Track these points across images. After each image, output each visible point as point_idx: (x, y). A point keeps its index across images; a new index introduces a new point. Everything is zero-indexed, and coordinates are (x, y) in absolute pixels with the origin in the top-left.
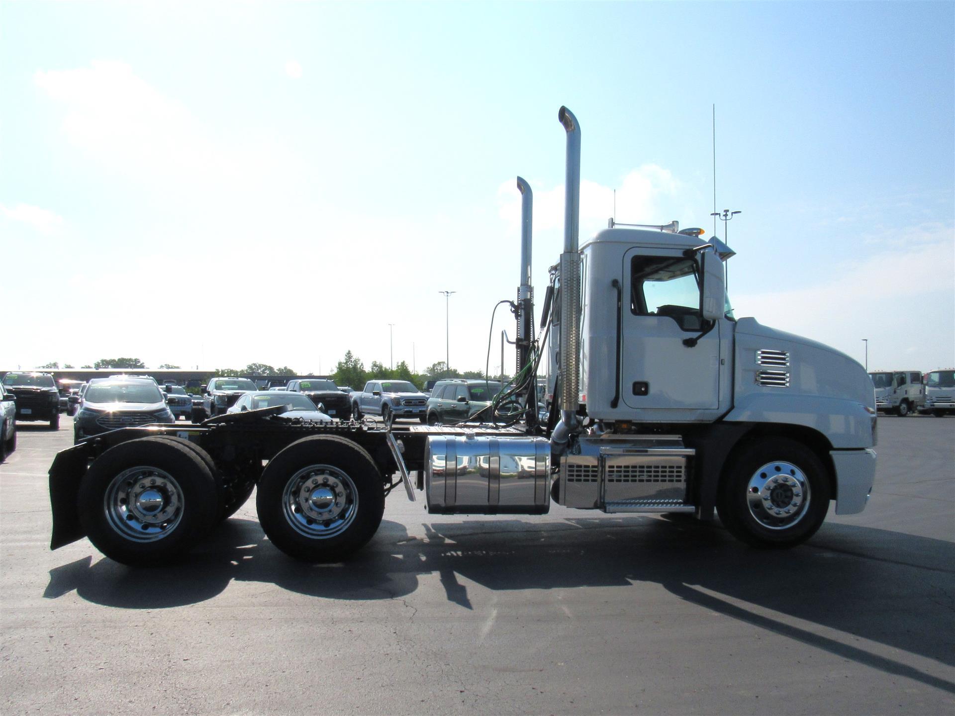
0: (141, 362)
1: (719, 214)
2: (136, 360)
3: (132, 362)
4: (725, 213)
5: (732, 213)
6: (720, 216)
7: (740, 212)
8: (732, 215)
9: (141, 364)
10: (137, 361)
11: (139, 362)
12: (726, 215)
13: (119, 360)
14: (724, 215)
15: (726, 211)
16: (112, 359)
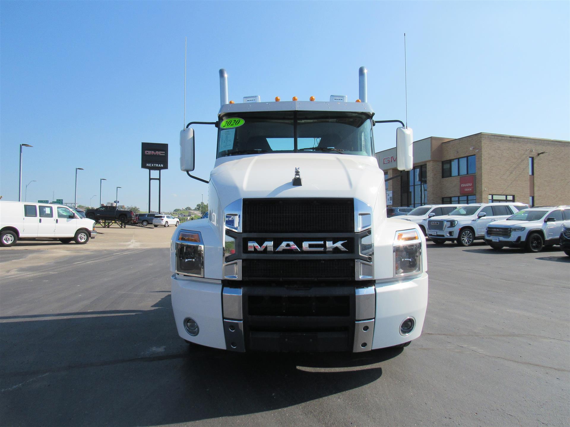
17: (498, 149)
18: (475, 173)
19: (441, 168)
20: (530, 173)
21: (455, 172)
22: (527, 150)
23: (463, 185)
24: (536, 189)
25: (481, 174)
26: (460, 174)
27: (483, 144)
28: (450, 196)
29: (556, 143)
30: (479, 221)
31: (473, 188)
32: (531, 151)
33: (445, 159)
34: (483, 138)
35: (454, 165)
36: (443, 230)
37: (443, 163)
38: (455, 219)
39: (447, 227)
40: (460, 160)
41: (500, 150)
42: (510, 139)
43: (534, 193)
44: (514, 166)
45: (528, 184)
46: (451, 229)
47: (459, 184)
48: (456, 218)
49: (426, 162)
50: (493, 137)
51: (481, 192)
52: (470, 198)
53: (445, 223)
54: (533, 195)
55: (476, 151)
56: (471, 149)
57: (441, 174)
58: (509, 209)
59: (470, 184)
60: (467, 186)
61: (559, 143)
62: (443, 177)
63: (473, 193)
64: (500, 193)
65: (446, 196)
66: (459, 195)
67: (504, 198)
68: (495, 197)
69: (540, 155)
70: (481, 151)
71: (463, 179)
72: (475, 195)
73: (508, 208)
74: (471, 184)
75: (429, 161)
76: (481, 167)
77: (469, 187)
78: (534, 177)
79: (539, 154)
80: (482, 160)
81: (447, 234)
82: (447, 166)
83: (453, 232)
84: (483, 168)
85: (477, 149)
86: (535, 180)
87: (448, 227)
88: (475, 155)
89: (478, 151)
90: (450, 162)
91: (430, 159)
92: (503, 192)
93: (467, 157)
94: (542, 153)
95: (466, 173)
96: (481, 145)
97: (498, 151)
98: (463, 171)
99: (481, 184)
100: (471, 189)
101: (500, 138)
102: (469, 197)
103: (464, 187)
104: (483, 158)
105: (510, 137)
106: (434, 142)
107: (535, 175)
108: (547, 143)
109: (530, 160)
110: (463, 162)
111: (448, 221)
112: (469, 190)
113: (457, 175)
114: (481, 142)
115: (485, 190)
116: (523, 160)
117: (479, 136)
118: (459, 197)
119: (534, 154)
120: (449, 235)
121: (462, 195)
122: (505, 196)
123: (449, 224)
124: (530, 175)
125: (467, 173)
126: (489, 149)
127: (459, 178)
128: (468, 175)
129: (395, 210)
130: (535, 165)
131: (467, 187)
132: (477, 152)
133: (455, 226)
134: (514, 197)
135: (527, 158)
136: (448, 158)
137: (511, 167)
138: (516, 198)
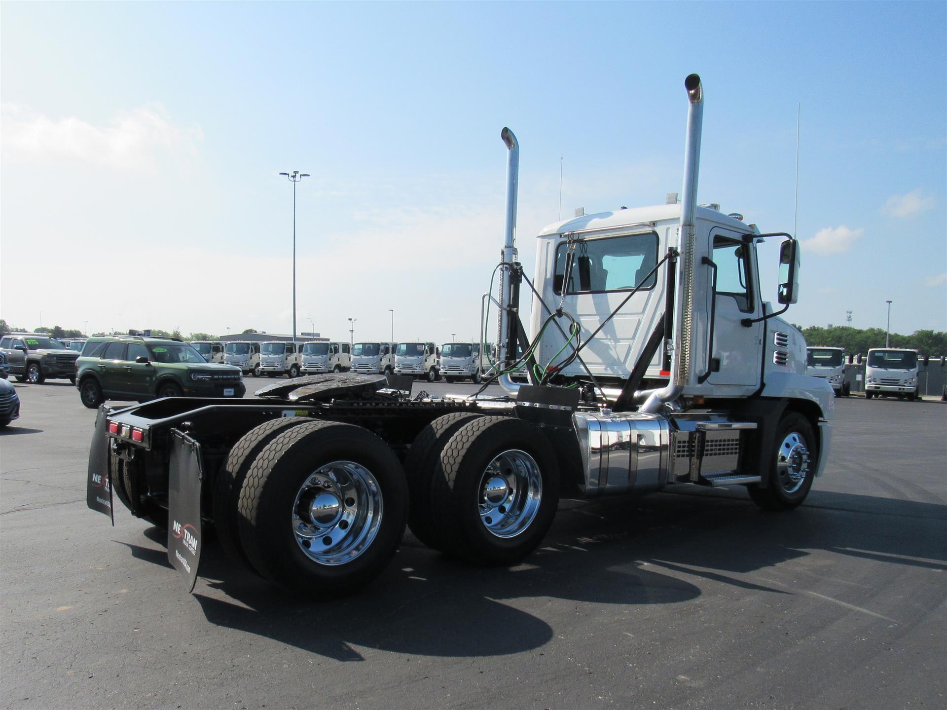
1: (288, 174)
4: (294, 174)
5: (301, 175)
6: (288, 176)
7: (308, 175)
8: (301, 177)
12: (294, 177)
14: (292, 176)
15: (296, 172)
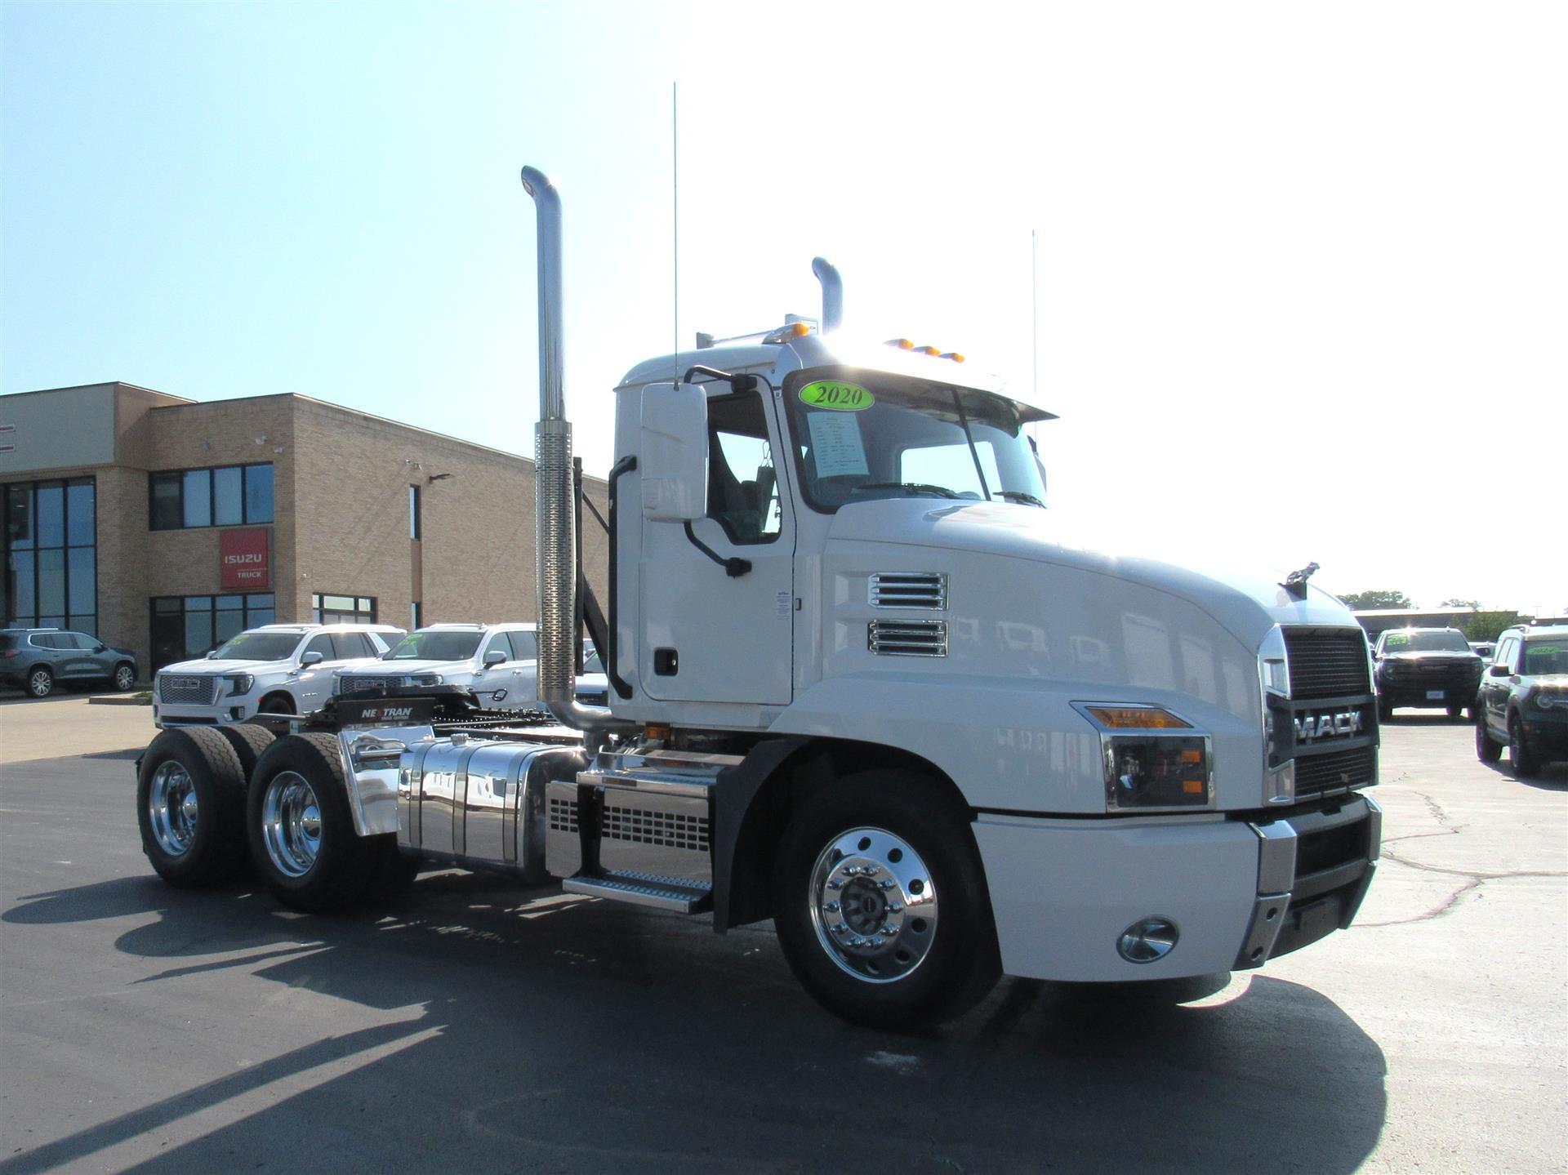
0: (1404, 598)
2: (1393, 594)
3: (1389, 597)
9: (1404, 602)
10: (1396, 596)
11: (1400, 597)
13: (1364, 594)
16: (1352, 594)
17: (336, 453)
18: (272, 522)
19: (147, 494)
20: (412, 535)
21: (196, 510)
22: (405, 462)
23: (231, 559)
24: (426, 580)
25: (293, 524)
26: (218, 522)
27: (297, 432)
28: (182, 593)
29: (469, 451)
30: (306, 676)
31: (267, 571)
32: (415, 468)
33: (161, 465)
34: (297, 414)
35: (196, 490)
36: (214, 702)
37: (155, 478)
38: (248, 671)
39: (224, 694)
40: (218, 473)
41: (341, 455)
42: (364, 423)
43: (421, 594)
44: (375, 507)
45: (407, 564)
46: (236, 701)
47: (216, 552)
48: (247, 667)
49: (95, 468)
50: (323, 412)
51: (293, 584)
52: (253, 601)
53: (220, 683)
54: (418, 601)
55: (276, 451)
56: (258, 442)
57: (146, 517)
58: (368, 643)
59: (257, 558)
60: (245, 563)
61: (474, 453)
62: (153, 526)
63: (264, 587)
64: (342, 587)
65: (165, 594)
66: (214, 589)
67: (347, 604)
68: (330, 603)
69: (435, 481)
70: (292, 453)
71: (230, 540)
72: (273, 593)
73: (365, 637)
74: (260, 556)
75: (107, 467)
76: (292, 504)
77: (254, 565)
78: (423, 547)
79: (432, 479)
80: (294, 482)
81: (226, 715)
82: (167, 491)
83: (243, 707)
84: (297, 509)
85: (280, 445)
86: (423, 555)
87: (228, 695)
88: (270, 463)
89: (281, 450)
90: (178, 476)
91: (110, 459)
92: (349, 587)
93: (243, 466)
94: (441, 477)
95: (238, 519)
96: (293, 434)
97: (336, 458)
98: (230, 513)
99: (293, 560)
100: (259, 574)
101: (341, 417)
102: (250, 598)
103: (238, 566)
104: (297, 477)
105: (367, 419)
106: (124, 400)
107: (423, 540)
108: (449, 450)
109: (412, 491)
110: (229, 483)
111: (227, 677)
112: (252, 575)
113: (208, 522)
114: (290, 422)
115: (304, 578)
116: (395, 493)
117: (284, 404)
118: (213, 598)
119: (421, 477)
120: (231, 718)
121: (225, 592)
122: (352, 599)
123: (230, 684)
124: (412, 540)
125: (244, 521)
126: (313, 449)
127: (215, 534)
128: (245, 527)
129: (17, 638)
130: (423, 511)
131: (245, 566)
132: (278, 453)
133: (249, 690)
134: (374, 602)
135: (406, 486)
136: (175, 463)
137: (369, 509)
138: (381, 608)
